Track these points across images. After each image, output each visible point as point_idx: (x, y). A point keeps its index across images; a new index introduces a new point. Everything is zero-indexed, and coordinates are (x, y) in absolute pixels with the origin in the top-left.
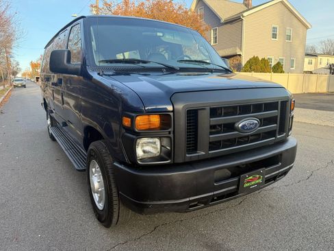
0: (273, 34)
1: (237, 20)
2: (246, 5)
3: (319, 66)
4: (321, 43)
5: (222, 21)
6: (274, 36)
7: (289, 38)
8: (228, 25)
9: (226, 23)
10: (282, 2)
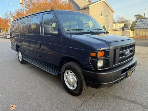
0: (101, 14)
1: (87, 8)
2: (89, 2)
3: (117, 28)
4: (117, 18)
5: (81, 8)
6: (101, 15)
7: (107, 16)
8: (83, 10)
9: (82, 9)
10: (104, 1)
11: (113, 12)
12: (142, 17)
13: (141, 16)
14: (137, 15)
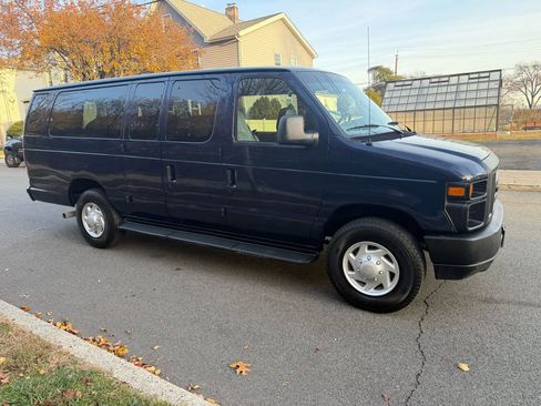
1: (228, 41)
2: (230, 18)
5: (207, 40)
8: (217, 46)
9: (212, 44)
10: (282, 20)
11: (312, 56)
12: (391, 73)
13: (387, 72)
14: (376, 68)
